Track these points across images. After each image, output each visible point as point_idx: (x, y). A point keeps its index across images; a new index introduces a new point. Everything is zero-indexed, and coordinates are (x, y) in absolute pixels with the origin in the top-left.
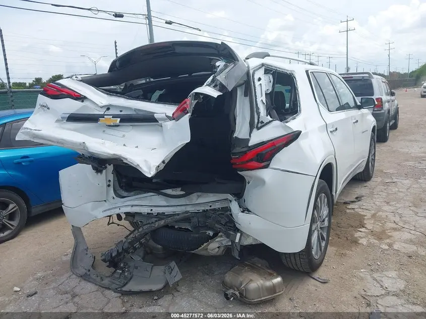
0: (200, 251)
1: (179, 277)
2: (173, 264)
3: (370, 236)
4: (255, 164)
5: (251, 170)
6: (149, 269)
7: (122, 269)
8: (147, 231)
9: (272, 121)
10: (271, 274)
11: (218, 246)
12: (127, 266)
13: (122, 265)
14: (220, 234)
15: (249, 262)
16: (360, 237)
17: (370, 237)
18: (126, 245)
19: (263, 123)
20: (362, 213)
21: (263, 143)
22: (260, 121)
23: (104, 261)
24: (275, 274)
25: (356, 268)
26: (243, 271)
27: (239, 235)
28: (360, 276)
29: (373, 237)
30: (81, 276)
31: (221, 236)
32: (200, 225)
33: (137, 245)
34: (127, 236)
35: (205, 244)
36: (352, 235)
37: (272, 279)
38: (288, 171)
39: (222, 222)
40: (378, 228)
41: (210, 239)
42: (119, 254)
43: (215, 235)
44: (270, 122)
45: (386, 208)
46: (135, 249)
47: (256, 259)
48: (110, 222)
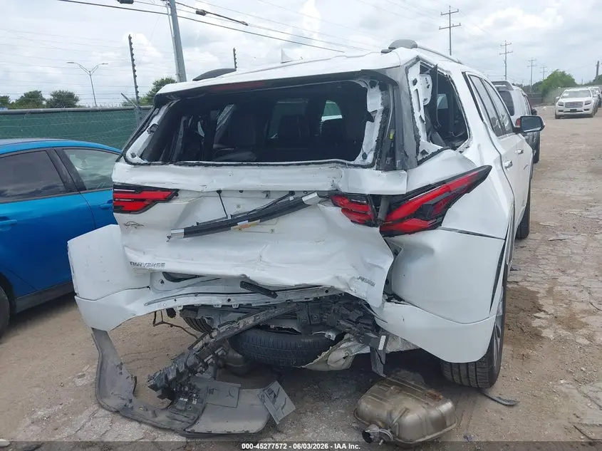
0: (315, 365)
1: (290, 407)
2: (276, 386)
3: (554, 325)
4: (416, 222)
5: (410, 233)
6: (235, 393)
7: (186, 395)
8: (225, 335)
9: (442, 150)
10: (434, 397)
11: (344, 355)
12: (195, 391)
13: (187, 389)
14: (346, 336)
15: (393, 378)
16: (540, 327)
17: (557, 327)
18: (192, 360)
19: (427, 153)
20: (531, 289)
21: (429, 187)
22: (421, 150)
23: (154, 387)
24: (441, 397)
25: (552, 378)
26: (388, 393)
27: (383, 338)
28: (562, 392)
29: (560, 326)
30: (118, 412)
31: (349, 340)
32: (312, 323)
33: (209, 359)
34: (193, 346)
35: (324, 354)
36: (528, 325)
37: (438, 405)
38: (468, 233)
39: (351, 318)
40: (562, 311)
41: (331, 344)
42: (179, 375)
43: (340, 338)
44: (439, 151)
45: (563, 279)
46: (206, 365)
47: (403, 373)
48: (157, 321)
